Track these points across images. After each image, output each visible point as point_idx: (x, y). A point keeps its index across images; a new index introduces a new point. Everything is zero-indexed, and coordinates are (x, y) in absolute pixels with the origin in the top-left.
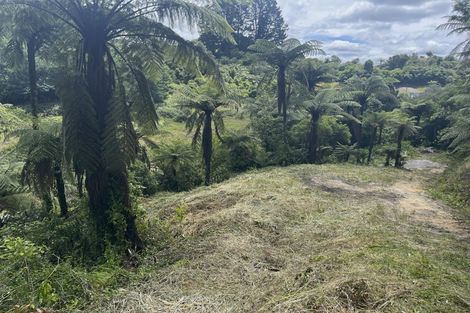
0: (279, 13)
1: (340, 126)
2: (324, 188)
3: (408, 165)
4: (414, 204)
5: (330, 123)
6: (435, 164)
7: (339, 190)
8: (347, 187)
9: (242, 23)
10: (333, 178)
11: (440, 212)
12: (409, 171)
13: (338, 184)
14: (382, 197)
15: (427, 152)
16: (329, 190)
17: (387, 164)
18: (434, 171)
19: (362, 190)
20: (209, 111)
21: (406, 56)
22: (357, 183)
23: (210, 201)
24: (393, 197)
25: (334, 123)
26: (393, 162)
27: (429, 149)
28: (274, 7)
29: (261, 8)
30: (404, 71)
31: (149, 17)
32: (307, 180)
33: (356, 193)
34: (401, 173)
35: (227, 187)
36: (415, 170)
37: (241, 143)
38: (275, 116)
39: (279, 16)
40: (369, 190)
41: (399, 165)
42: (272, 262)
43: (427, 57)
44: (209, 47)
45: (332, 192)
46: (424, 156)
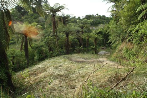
2: (77, 61)
3: (99, 53)
5: (72, 39)
6: (107, 52)
8: (84, 60)
12: (100, 55)
13: (81, 60)
16: (79, 62)
17: (93, 53)
18: (107, 55)
19: (90, 61)
21: (90, 15)
22: (87, 59)
23: (35, 71)
24: (101, 62)
26: (94, 52)
27: (104, 48)
33: (88, 62)
35: (40, 66)
38: (52, 36)
41: (96, 53)
42: (71, 86)
43: (97, 16)
44: (19, 12)
45: (80, 62)
46: (103, 50)
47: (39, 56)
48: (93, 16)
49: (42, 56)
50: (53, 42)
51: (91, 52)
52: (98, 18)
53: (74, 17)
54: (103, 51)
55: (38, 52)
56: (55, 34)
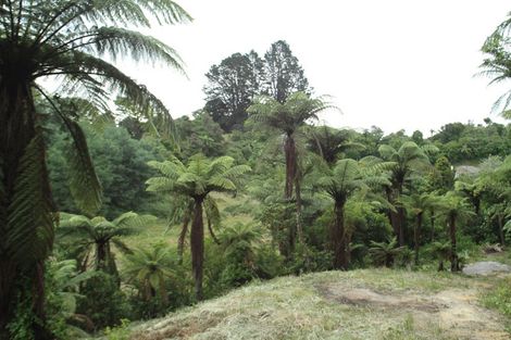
0: (302, 72)
1: (378, 216)
2: (344, 300)
3: (469, 268)
4: (459, 316)
5: (364, 212)
6: (504, 267)
7: (364, 302)
8: (374, 297)
9: (256, 86)
10: (358, 287)
11: (490, 324)
12: (470, 277)
13: (365, 293)
14: (418, 309)
15: (493, 251)
16: (350, 302)
17: (441, 268)
18: (502, 276)
19: (393, 300)
20: (200, 198)
22: (390, 292)
23: (187, 325)
24: (434, 308)
25: (370, 212)
26: (448, 264)
27: (496, 247)
28: (296, 65)
29: (279, 67)
30: (461, 144)
31: (85, 51)
32: (323, 291)
33: (386, 305)
34: (457, 279)
35: (211, 307)
36: (478, 276)
37: (242, 243)
39: (301, 77)
40: (404, 299)
41: (457, 268)
43: (485, 125)
44: (216, 119)
45: (354, 304)
46: (489, 256)
47: (237, 268)
48: (470, 126)
49: (245, 269)
50: (288, 223)
51: (437, 263)
52: (491, 133)
53: (400, 134)
54: (490, 263)
55: (234, 255)
56: (294, 195)
